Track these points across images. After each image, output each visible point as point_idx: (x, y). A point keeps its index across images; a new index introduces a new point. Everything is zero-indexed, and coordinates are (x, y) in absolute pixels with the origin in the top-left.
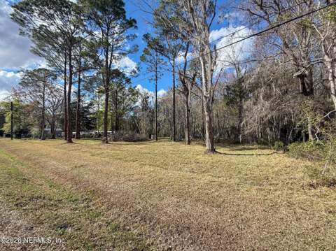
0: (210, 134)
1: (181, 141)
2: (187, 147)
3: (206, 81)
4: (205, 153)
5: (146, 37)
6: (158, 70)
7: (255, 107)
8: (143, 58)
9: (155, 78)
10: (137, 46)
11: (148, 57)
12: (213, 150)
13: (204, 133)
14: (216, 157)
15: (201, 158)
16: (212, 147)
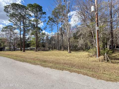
0: (69, 48)
1: (60, 50)
2: (63, 52)
3: (68, 33)
4: (68, 53)
5: (49, 17)
6: (53, 27)
7: (80, 41)
8: (47, 24)
9: (51, 30)
10: (46, 20)
11: (49, 23)
12: (70, 52)
13: (68, 48)
14: (71, 54)
15: (67, 54)
16: (70, 51)
